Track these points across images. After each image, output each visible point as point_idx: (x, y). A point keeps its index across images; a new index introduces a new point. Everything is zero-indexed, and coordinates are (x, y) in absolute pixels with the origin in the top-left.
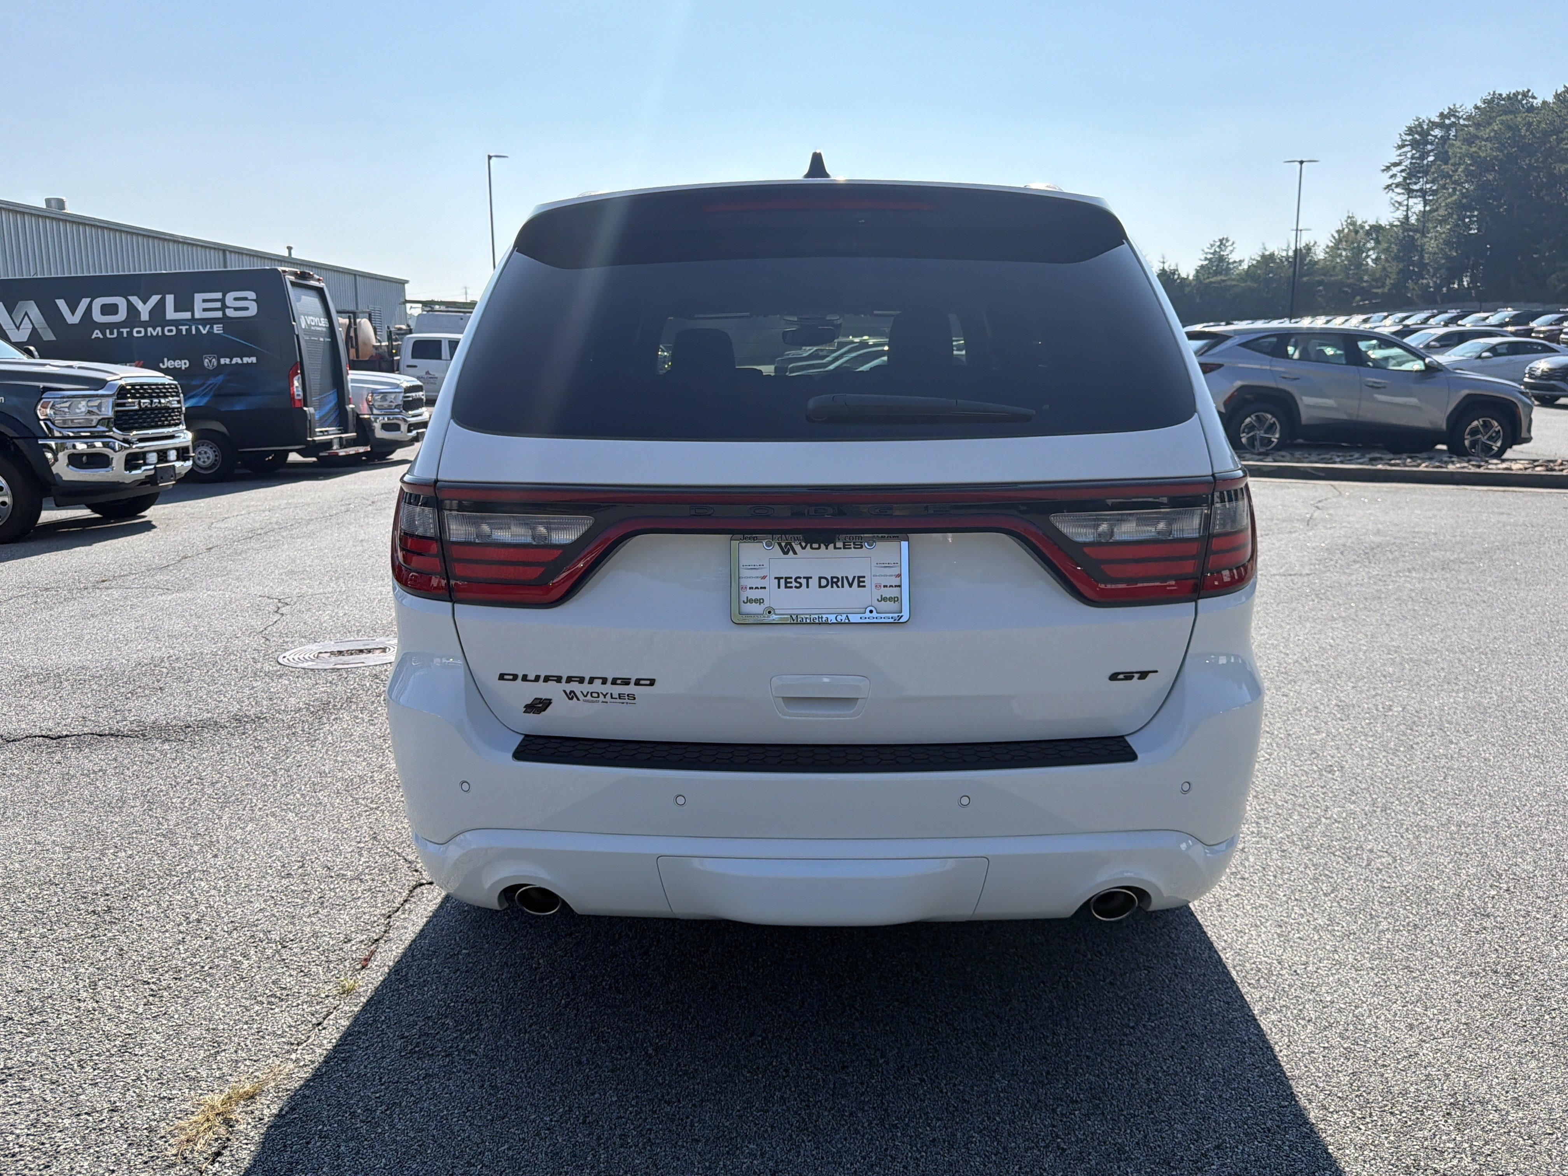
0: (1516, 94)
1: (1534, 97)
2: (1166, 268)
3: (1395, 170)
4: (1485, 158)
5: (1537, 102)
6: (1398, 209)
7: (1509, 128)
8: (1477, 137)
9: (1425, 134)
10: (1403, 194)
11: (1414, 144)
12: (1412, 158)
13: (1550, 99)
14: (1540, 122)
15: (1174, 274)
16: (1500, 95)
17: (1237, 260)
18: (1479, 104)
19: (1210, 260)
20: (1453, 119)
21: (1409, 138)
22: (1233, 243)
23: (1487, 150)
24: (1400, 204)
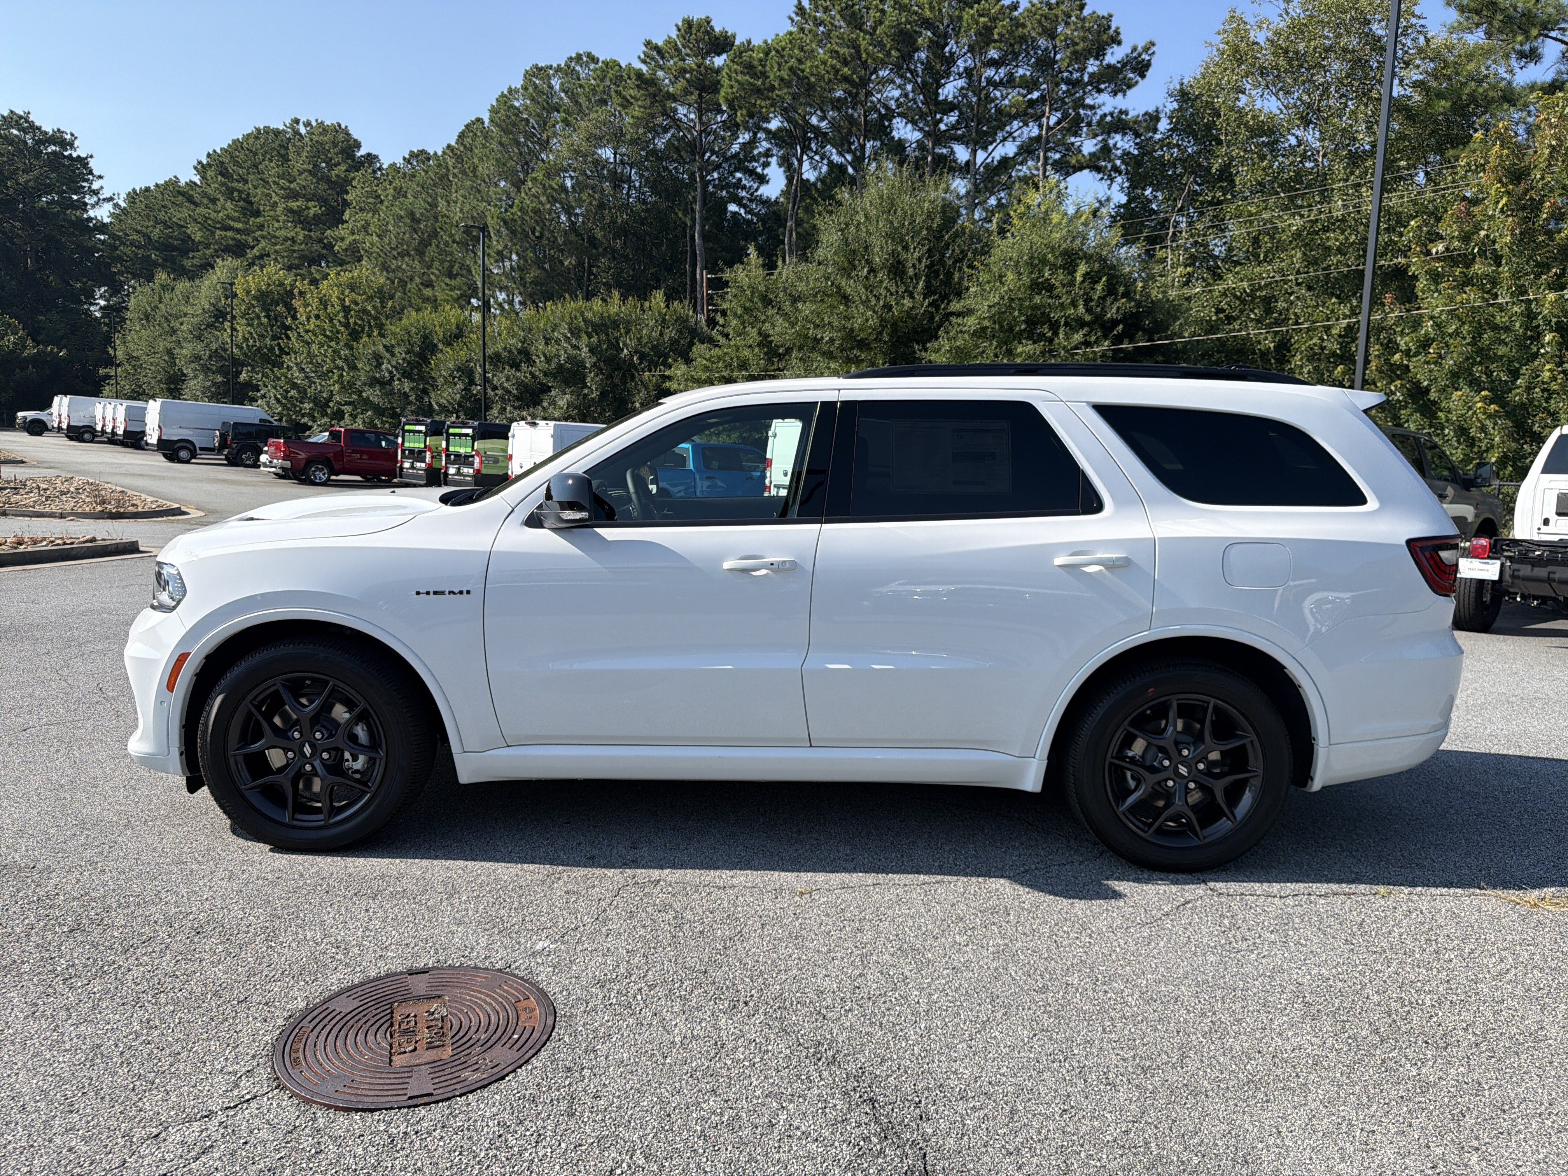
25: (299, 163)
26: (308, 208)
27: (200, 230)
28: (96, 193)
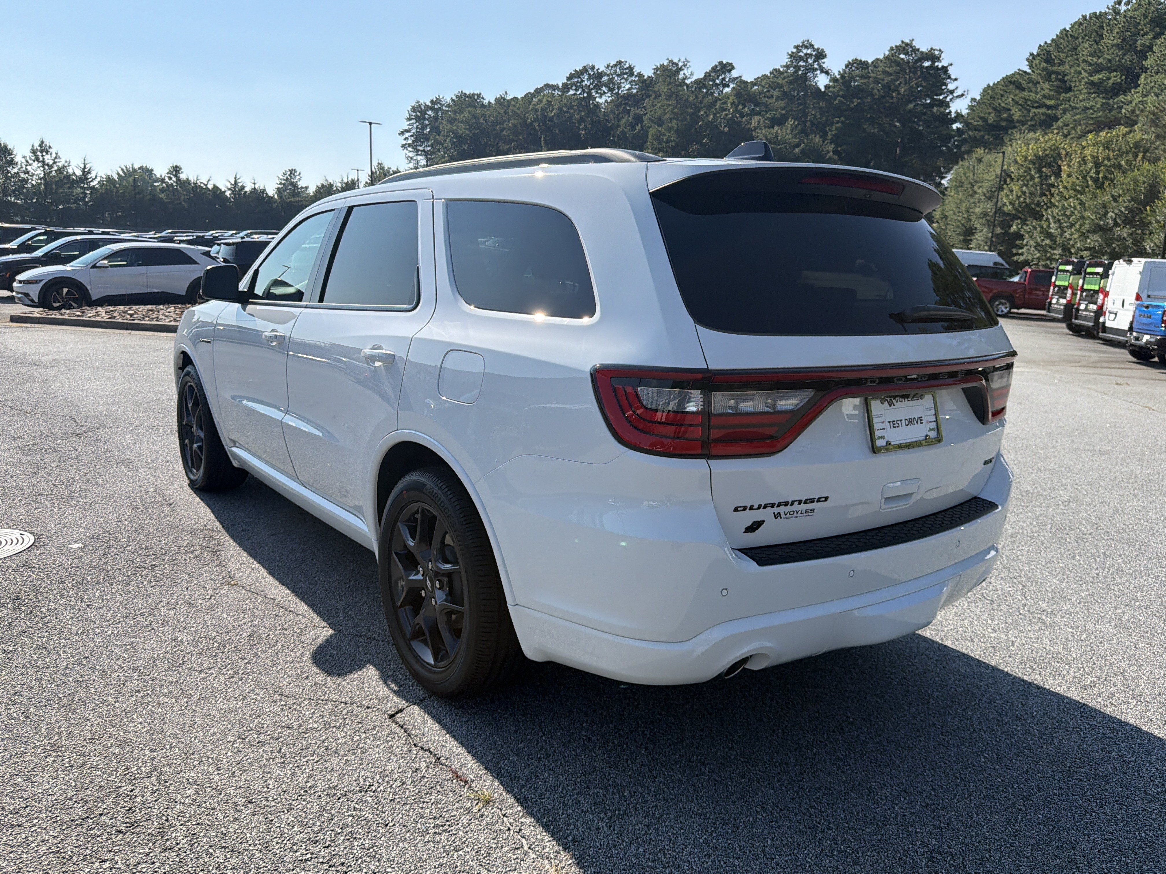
0: (474, 95)
1: (483, 99)
2: (257, 187)
3: (407, 135)
4: (462, 134)
5: (486, 102)
6: (410, 162)
7: (474, 117)
8: (456, 120)
9: (424, 113)
10: (412, 152)
11: (417, 119)
12: (417, 128)
13: (493, 101)
14: (490, 115)
15: (263, 193)
16: (465, 94)
17: (304, 186)
18: (454, 98)
19: (284, 184)
20: (439, 106)
21: (414, 114)
22: (300, 174)
23: (463, 130)
24: (411, 158)
25: (1110, 39)
26: (1109, 79)
27: (1020, 110)
28: (952, 92)
